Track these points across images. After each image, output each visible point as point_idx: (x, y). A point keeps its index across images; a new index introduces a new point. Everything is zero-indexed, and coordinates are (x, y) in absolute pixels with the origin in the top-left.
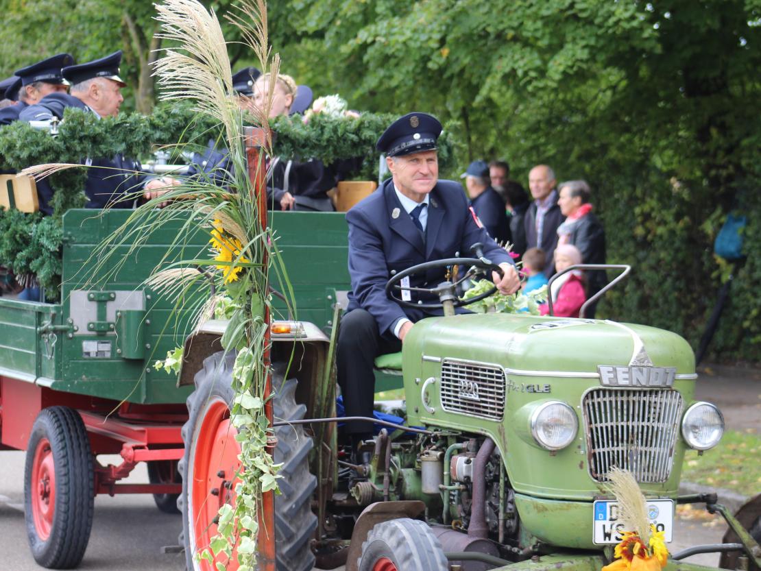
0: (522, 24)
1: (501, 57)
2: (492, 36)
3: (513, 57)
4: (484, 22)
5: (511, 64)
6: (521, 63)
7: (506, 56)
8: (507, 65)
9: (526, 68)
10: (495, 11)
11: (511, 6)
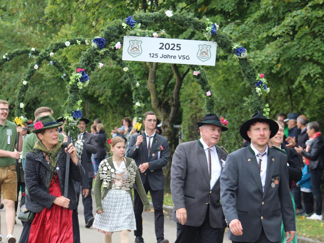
0: (313, 54)
1: (304, 68)
3: (309, 68)
4: (296, 53)
5: (308, 71)
6: (312, 71)
7: (306, 68)
9: (314, 73)
10: (301, 48)
11: (308, 46)
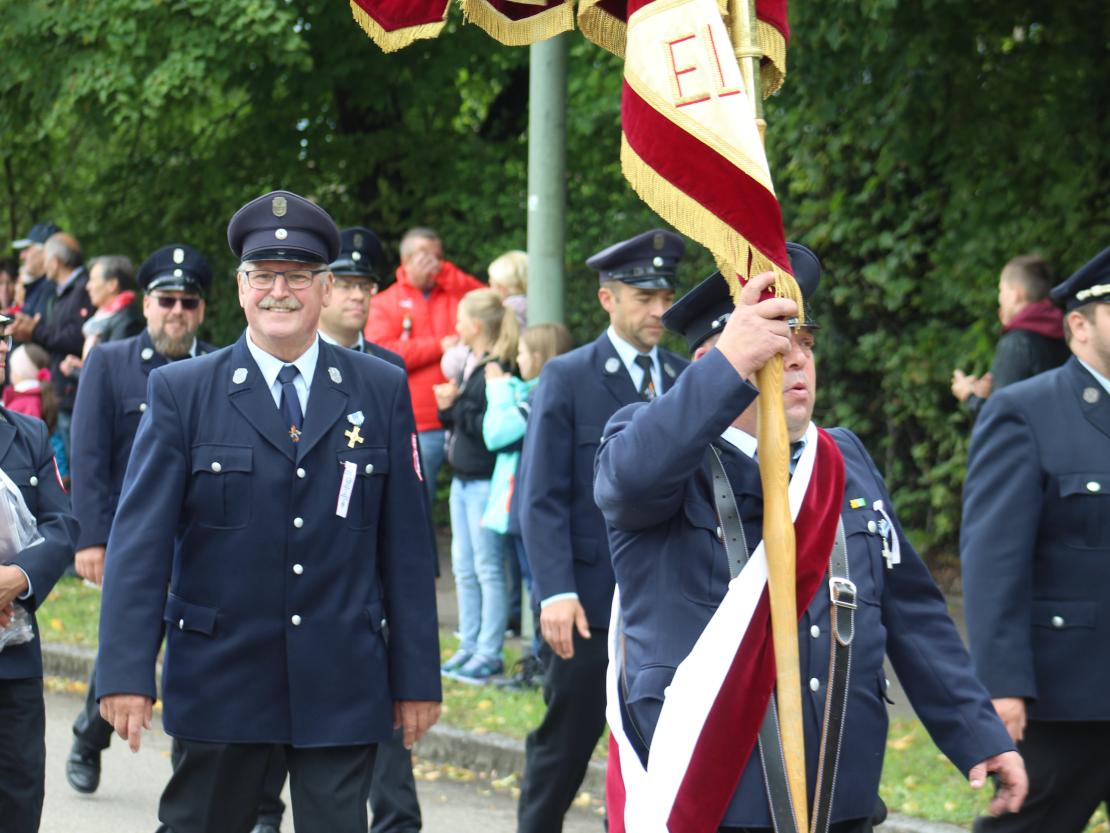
0: (104, 24)
1: (74, 71)
2: (60, 41)
3: (92, 72)
4: (50, 18)
6: (105, 81)
7: (83, 71)
8: (85, 83)
9: (112, 89)
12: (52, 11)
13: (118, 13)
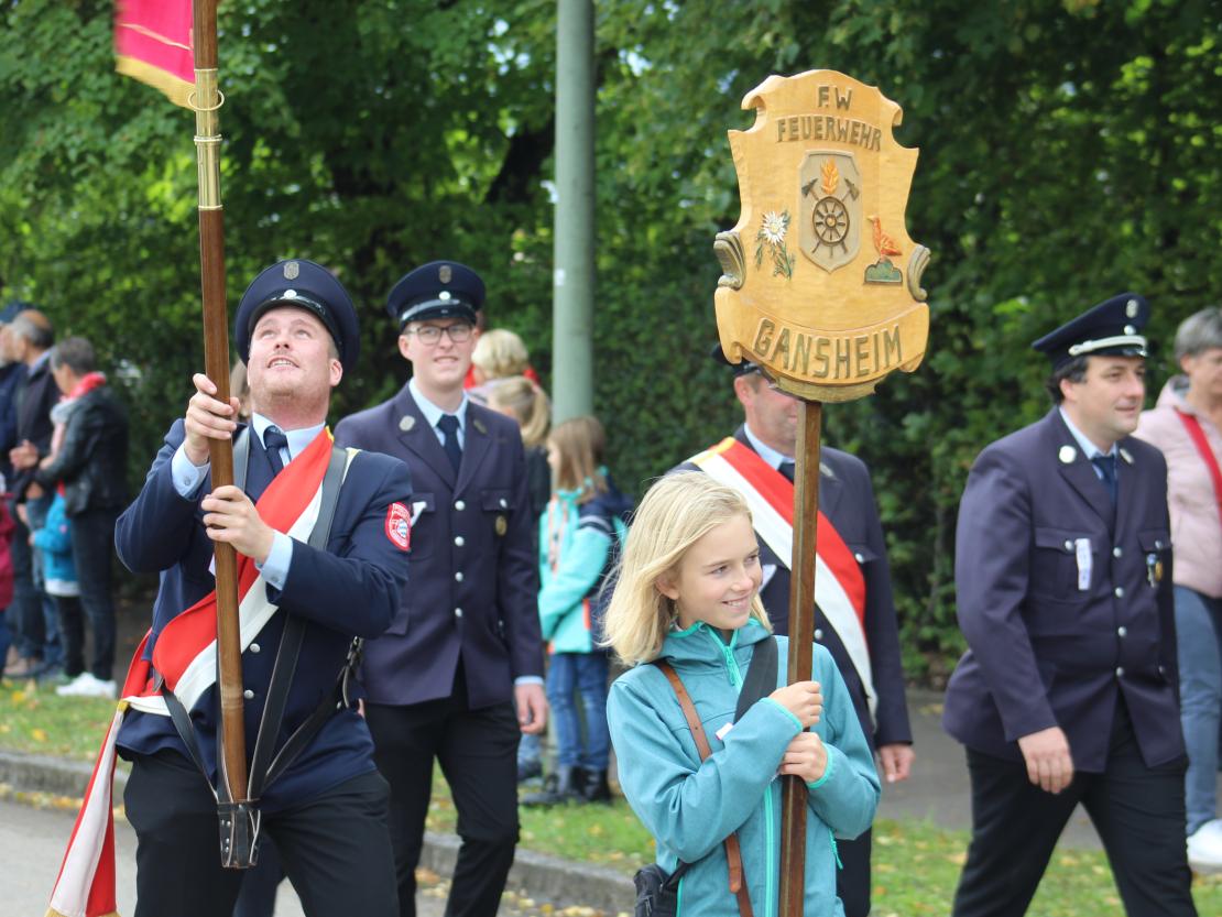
0: (79, 78)
1: (43, 126)
2: (30, 94)
3: (63, 129)
4: (20, 71)
5: (60, 138)
6: (76, 140)
7: (52, 125)
8: (54, 138)
9: (84, 148)
10: (36, 56)
11: (64, 47)
12: (22, 64)
13: (91, 67)
